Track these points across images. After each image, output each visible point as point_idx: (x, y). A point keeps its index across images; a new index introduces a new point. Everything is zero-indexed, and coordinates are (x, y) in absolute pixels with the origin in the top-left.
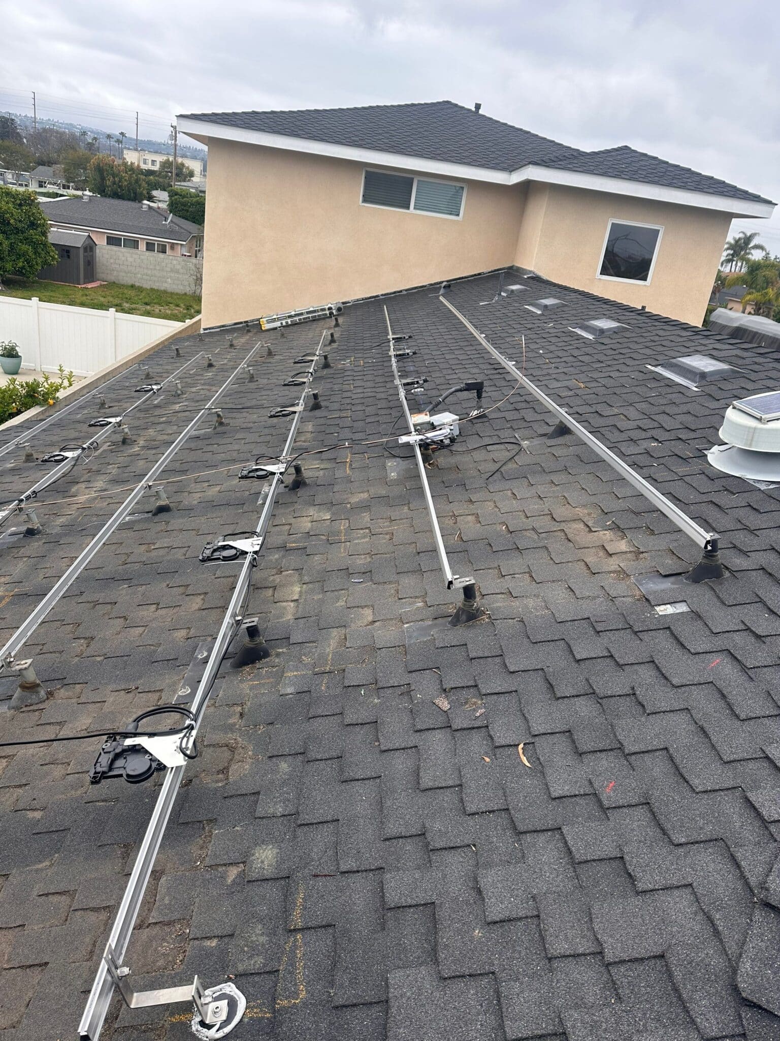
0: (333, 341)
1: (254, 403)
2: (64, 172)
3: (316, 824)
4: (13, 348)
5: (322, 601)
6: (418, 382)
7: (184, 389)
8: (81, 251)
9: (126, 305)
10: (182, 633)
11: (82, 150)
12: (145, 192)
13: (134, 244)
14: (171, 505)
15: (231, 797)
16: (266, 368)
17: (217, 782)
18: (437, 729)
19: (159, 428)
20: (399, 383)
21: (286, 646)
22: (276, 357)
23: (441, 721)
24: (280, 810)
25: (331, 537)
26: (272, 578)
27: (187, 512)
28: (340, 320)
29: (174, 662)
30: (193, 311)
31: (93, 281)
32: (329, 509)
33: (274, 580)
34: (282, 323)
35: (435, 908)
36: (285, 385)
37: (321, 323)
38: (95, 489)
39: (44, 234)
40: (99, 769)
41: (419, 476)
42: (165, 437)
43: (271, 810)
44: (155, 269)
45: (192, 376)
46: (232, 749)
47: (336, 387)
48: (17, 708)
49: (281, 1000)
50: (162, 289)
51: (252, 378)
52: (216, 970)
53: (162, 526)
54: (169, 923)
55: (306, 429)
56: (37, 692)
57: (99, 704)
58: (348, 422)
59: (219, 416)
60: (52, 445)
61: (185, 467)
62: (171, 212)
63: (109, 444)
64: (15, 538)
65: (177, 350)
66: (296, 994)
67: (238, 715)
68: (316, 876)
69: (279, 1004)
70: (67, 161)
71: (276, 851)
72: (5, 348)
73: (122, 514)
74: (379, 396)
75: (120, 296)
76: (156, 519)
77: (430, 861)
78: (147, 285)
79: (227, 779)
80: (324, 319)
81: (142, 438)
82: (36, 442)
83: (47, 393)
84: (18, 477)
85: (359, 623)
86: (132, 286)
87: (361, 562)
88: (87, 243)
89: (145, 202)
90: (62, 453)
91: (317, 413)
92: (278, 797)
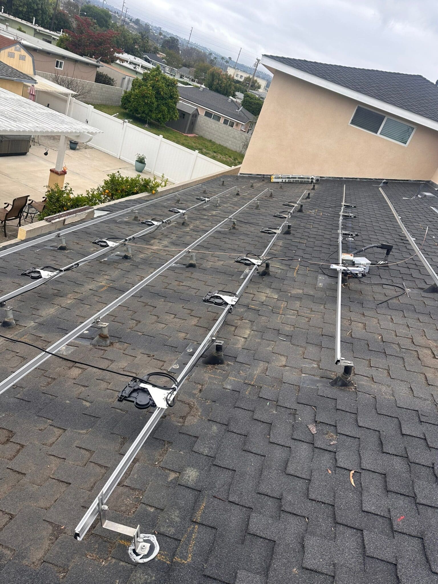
0: (308, 197)
1: (255, 221)
2: (195, 73)
3: (223, 468)
4: (143, 159)
5: (260, 344)
6: (352, 235)
7: (220, 204)
8: (191, 116)
9: (204, 150)
10: (183, 335)
11: (207, 63)
12: (232, 92)
13: (218, 118)
14: (197, 264)
15: (183, 433)
16: (266, 203)
17: (178, 422)
18: (305, 442)
19: (202, 221)
20: (341, 232)
21: (234, 362)
22: (274, 199)
23: (309, 438)
24: (206, 452)
25: (275, 309)
26: (236, 321)
27: (203, 271)
28: (316, 187)
29: (174, 349)
30: (237, 161)
31: (192, 133)
32: (278, 293)
33: (237, 323)
34: (282, 180)
35: (274, 545)
36: (274, 216)
37: (305, 185)
38: (162, 244)
39: (175, 103)
40: (124, 394)
41: (336, 290)
42: (204, 227)
43: (201, 450)
44: (225, 134)
45: (226, 198)
46: (191, 408)
47: (302, 224)
48: (94, 345)
49: (177, 557)
50: (225, 146)
51: (257, 207)
52: (149, 525)
53: (189, 274)
54: (133, 489)
55: (278, 244)
56: (106, 341)
57: (133, 358)
58: (303, 246)
59: (234, 223)
60: (148, 215)
61: (209, 246)
62: (242, 105)
63: (175, 223)
64: (118, 258)
65: (223, 181)
66: (185, 558)
67: (198, 390)
68: (215, 497)
69: (176, 559)
70: (198, 67)
71: (197, 474)
72: (140, 158)
73: (171, 263)
74: (326, 236)
75: (203, 144)
76: (188, 269)
77: (280, 517)
78: (218, 142)
79: (184, 423)
80: (307, 183)
81: (192, 224)
82: (141, 211)
83: (153, 187)
84: (128, 227)
85: (277, 364)
86: (210, 141)
87: (288, 329)
88: (195, 112)
89: (231, 97)
90: (152, 221)
91: (288, 236)
92: (207, 444)
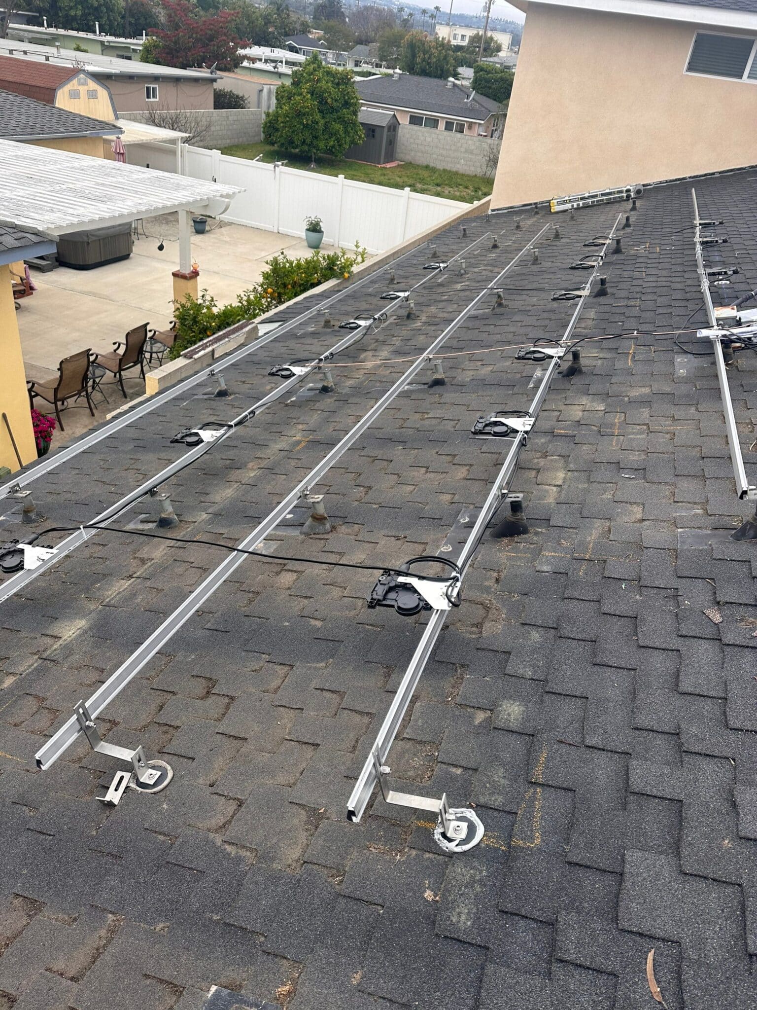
0: (627, 225)
1: (535, 286)
2: (379, 51)
3: (564, 695)
4: (317, 224)
5: (587, 491)
6: (726, 273)
7: (467, 269)
8: (386, 130)
9: (419, 186)
10: (447, 498)
11: (398, 28)
12: (451, 69)
13: (434, 123)
14: (446, 380)
15: (483, 649)
16: (551, 251)
17: (471, 633)
18: (705, 638)
19: (441, 305)
20: (703, 272)
21: (545, 527)
22: (562, 240)
23: (709, 632)
24: (529, 673)
25: (603, 428)
26: (536, 461)
27: (460, 388)
28: (638, 204)
29: (438, 521)
30: (480, 193)
31: (392, 161)
32: (603, 401)
33: (538, 463)
34: (573, 206)
35: (681, 806)
36: (572, 268)
37: (617, 206)
38: (380, 358)
39: (355, 113)
40: (375, 596)
41: (716, 377)
42: (445, 315)
43: (521, 671)
44: (451, 150)
45: (475, 257)
46: (487, 609)
47: (626, 274)
48: (307, 534)
49: (517, 839)
50: (454, 170)
51: (536, 261)
52: (459, 794)
53: (436, 398)
54: (421, 743)
55: (587, 316)
56: (324, 524)
57: (373, 545)
58: (636, 312)
59: (499, 296)
60: (347, 314)
61: (461, 345)
62: (474, 89)
63: (395, 317)
64: (312, 393)
65: (464, 230)
66: (532, 839)
67: (494, 580)
68: (560, 742)
69: (515, 842)
70: (383, 39)
71: (522, 708)
72: (312, 223)
73: (401, 384)
74: (674, 286)
75: (415, 176)
76: (432, 391)
77: (682, 761)
78: (440, 166)
79: (481, 633)
80: (619, 202)
81: (424, 314)
82: (333, 311)
83: (344, 267)
84: (317, 340)
85: (626, 519)
86: (427, 167)
87: (635, 458)
88: (391, 122)
89: (451, 79)
90: (356, 321)
91: (602, 300)
92: (528, 662)
